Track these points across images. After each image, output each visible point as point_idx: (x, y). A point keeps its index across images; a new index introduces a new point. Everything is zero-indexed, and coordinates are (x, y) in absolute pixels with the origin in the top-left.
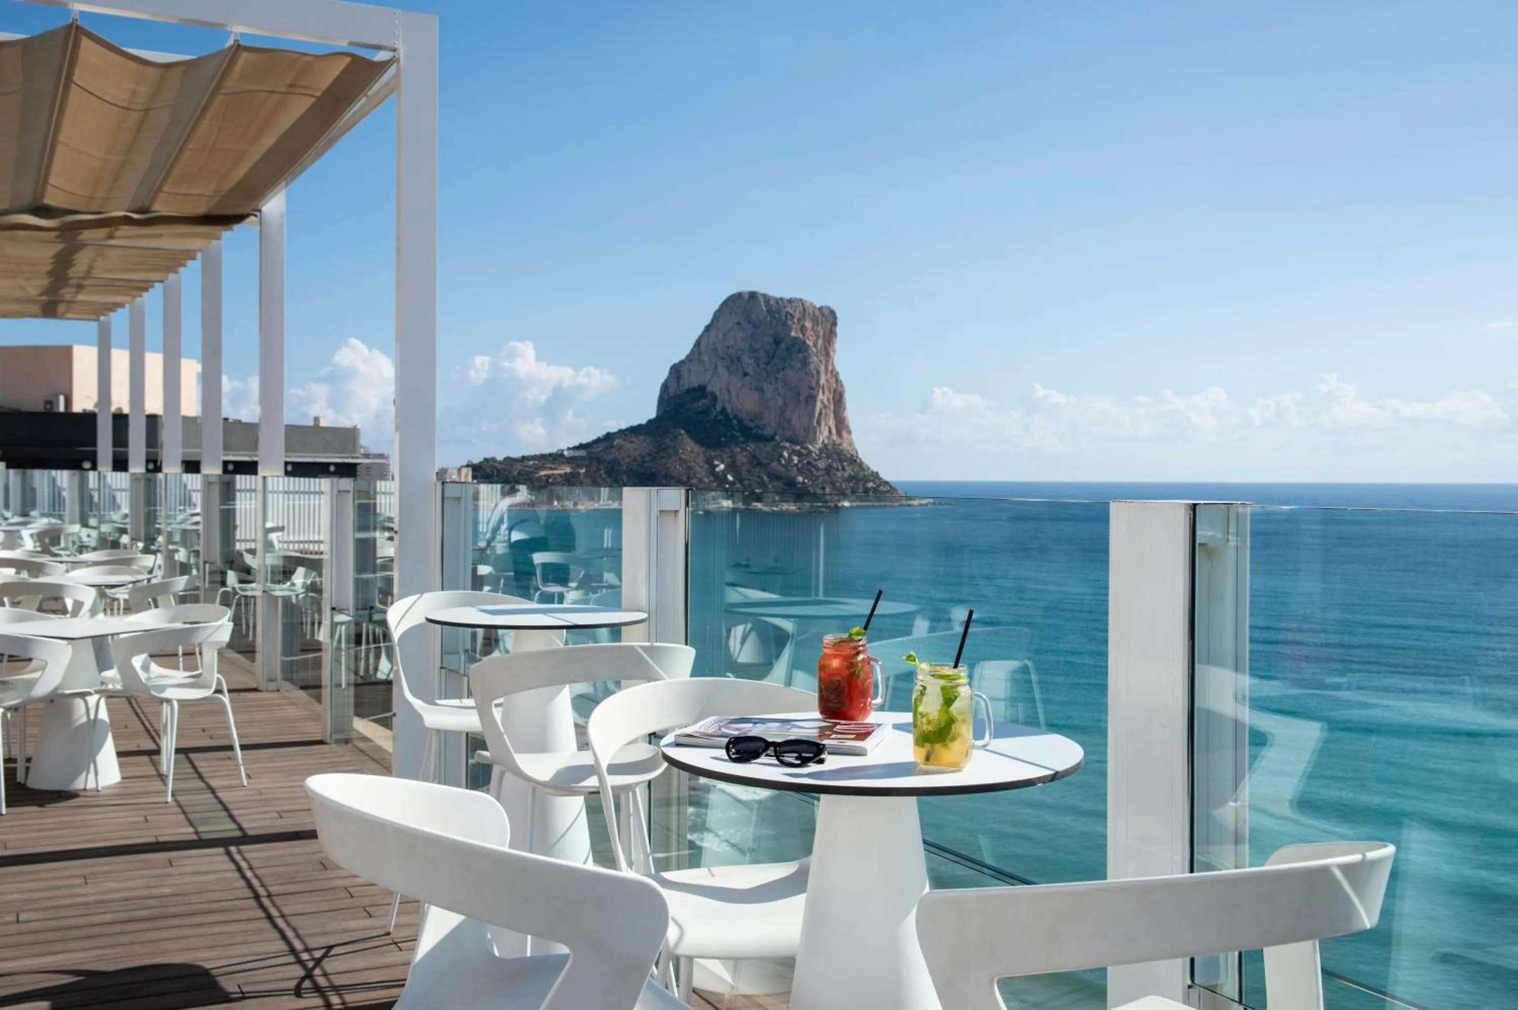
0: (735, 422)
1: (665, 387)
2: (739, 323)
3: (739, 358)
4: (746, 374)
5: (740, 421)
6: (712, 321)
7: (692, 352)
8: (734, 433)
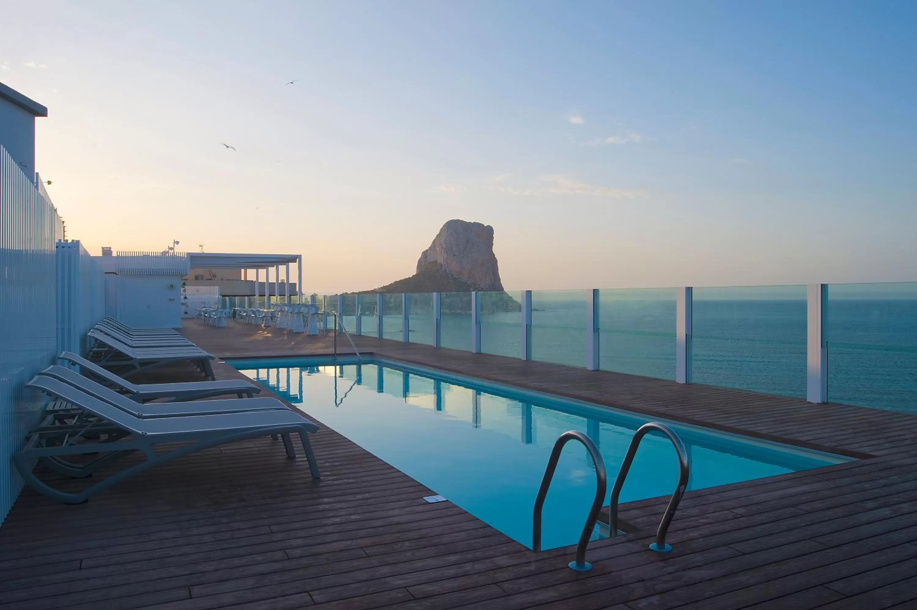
0: (450, 276)
1: (420, 261)
2: (451, 234)
3: (451, 248)
4: (454, 255)
5: (452, 275)
6: (440, 233)
7: (431, 246)
8: (450, 280)
